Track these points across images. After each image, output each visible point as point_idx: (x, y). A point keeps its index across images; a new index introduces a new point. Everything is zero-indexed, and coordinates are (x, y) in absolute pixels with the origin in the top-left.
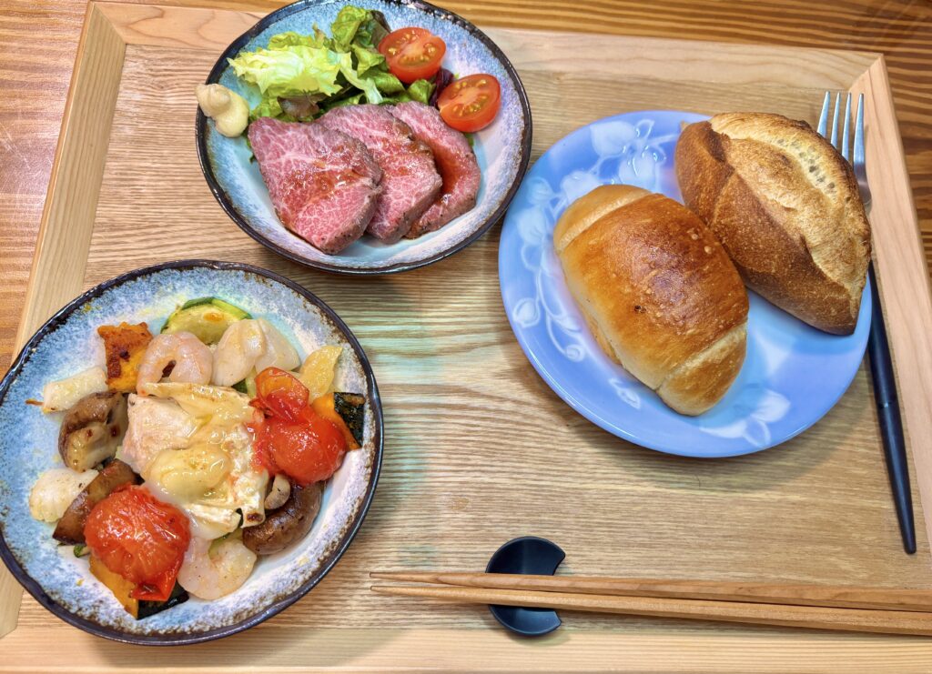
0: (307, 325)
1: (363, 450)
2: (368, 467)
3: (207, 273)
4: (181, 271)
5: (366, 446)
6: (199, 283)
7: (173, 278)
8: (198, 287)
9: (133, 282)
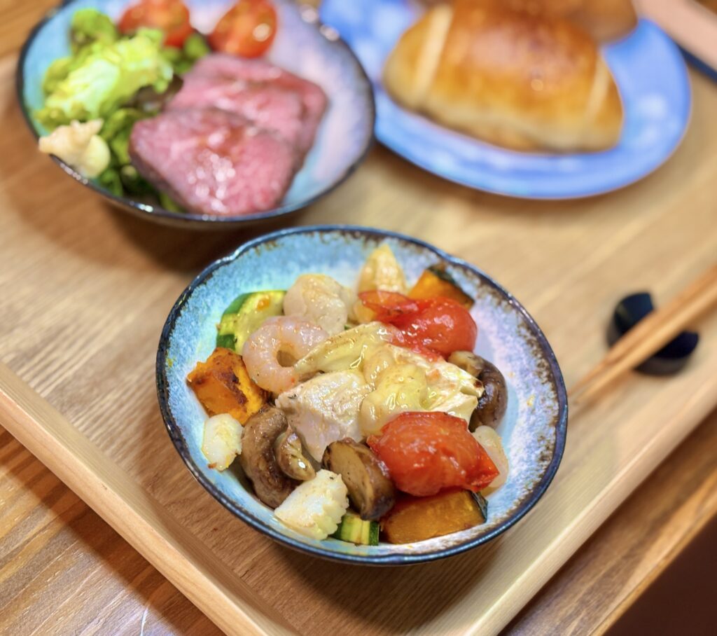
0: (333, 261)
1: (478, 302)
2: (499, 304)
3: (225, 272)
4: (205, 284)
5: (479, 297)
6: (223, 289)
7: (203, 296)
8: (223, 293)
9: (180, 318)
